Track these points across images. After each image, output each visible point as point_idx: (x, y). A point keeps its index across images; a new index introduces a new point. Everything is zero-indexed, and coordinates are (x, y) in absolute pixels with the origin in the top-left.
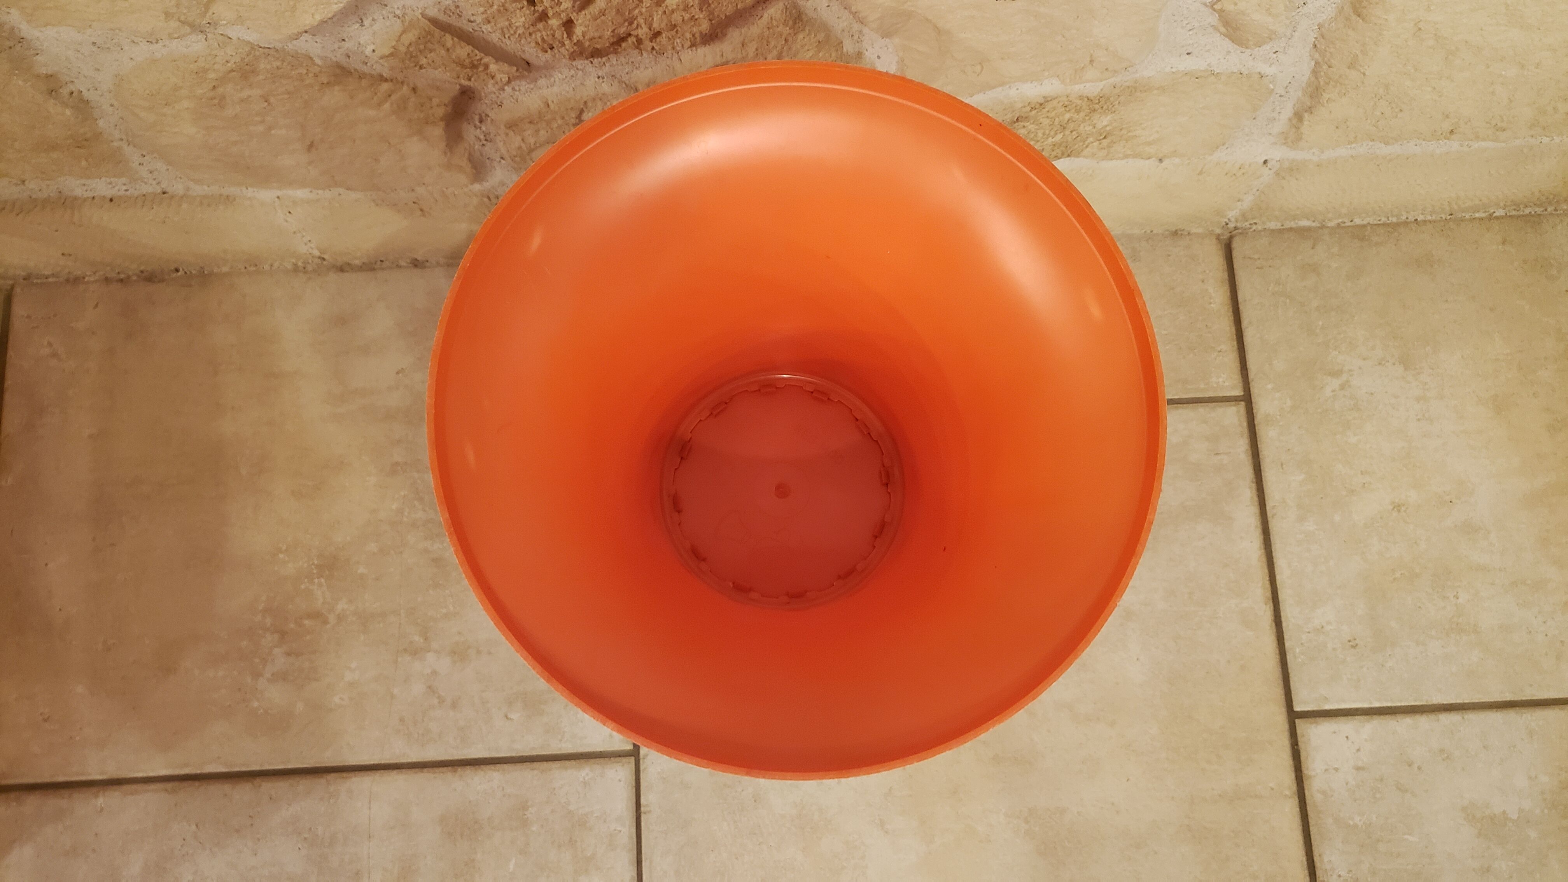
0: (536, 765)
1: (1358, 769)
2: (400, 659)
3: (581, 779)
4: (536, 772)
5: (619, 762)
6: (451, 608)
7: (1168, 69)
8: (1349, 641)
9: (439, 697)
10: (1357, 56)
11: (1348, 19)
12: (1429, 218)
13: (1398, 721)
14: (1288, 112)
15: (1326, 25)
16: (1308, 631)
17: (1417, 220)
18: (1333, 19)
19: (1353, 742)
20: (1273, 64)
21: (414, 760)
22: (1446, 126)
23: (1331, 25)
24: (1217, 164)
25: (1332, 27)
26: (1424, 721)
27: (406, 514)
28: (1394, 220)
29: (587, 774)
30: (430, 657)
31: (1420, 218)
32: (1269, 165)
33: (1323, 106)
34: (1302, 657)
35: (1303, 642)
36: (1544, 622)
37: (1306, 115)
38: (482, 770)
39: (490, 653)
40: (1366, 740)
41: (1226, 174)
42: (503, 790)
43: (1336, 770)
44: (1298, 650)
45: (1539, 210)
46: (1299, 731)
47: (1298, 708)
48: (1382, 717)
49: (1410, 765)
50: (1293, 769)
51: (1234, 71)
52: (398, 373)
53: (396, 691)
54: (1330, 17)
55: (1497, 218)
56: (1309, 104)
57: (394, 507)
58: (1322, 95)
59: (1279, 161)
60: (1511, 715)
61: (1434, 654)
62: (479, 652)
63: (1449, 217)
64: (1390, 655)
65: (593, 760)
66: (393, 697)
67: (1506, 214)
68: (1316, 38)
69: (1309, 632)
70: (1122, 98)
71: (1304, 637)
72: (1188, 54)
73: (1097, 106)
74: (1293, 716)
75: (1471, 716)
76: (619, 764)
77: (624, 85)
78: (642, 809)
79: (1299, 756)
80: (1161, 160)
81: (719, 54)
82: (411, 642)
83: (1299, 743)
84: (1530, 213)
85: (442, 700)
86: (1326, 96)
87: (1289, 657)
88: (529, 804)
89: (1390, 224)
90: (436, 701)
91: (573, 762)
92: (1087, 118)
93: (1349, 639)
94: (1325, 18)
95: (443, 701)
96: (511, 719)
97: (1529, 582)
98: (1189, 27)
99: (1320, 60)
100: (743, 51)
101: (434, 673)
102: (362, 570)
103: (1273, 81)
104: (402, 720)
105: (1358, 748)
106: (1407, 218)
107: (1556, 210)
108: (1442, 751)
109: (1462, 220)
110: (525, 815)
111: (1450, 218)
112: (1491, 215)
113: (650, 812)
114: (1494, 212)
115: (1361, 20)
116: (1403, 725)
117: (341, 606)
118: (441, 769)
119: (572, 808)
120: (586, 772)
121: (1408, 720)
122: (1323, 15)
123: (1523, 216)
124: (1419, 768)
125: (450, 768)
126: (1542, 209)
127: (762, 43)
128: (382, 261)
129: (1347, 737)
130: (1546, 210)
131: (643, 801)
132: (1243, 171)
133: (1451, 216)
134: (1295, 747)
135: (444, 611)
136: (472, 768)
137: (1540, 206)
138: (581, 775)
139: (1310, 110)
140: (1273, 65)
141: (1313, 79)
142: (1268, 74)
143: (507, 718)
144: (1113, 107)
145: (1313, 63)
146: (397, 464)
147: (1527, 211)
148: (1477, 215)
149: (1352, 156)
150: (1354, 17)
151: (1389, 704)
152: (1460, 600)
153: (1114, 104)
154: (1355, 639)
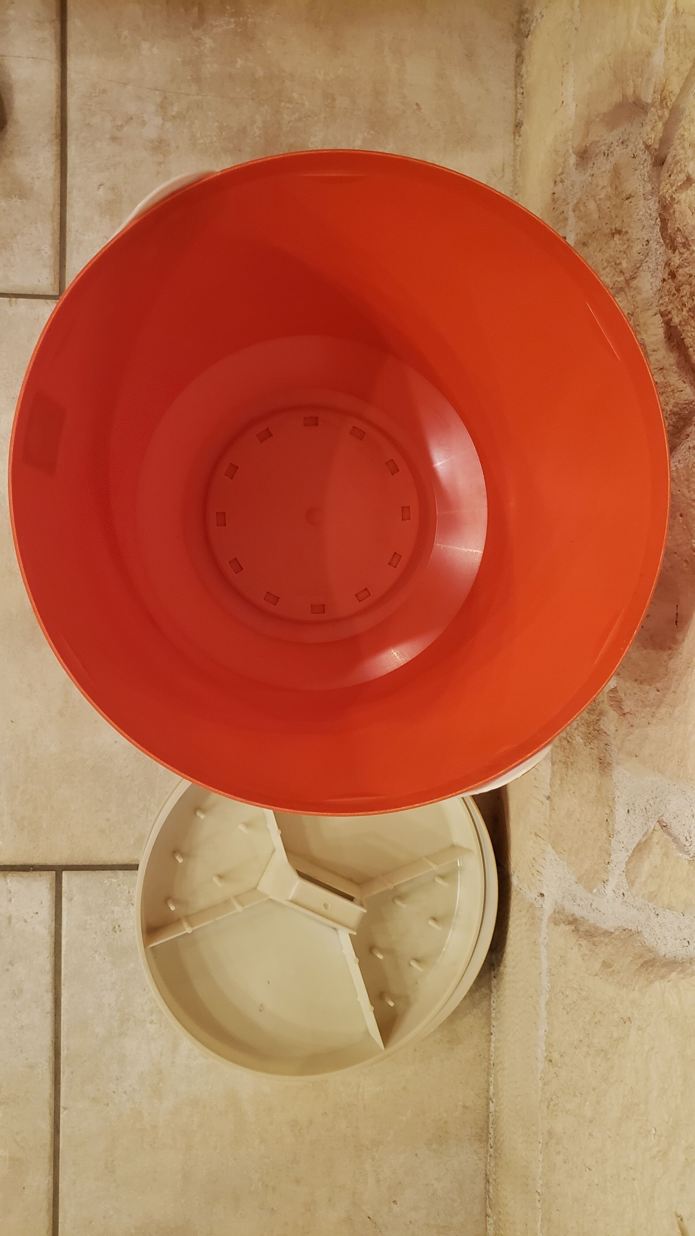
0: (58, 208)
1: (10, 918)
2: (157, 92)
3: (43, 248)
4: (51, 208)
5: (55, 282)
6: (201, 141)
7: (618, 793)
8: (119, 926)
9: (122, 126)
10: (611, 967)
11: (641, 956)
12: (493, 1045)
13: (48, 957)
14: (579, 912)
15: (639, 938)
16: (131, 891)
17: (492, 1034)
18: (644, 944)
19: (32, 917)
20: (615, 892)
21: (69, 101)
22: (555, 1056)
23: (639, 942)
24: (543, 850)
25: (637, 943)
26: (47, 979)
27: (288, 105)
28: (493, 1015)
29: (46, 253)
30: (158, 121)
31: (493, 1038)
32: (539, 898)
33: (577, 940)
34: (108, 884)
35: (122, 886)
36: (125, 1092)
37: (573, 927)
38: (56, 161)
39: (158, 173)
40: (34, 928)
41: (534, 859)
42: (38, 178)
43: (10, 900)
44: (114, 880)
45: (491, 1142)
46: (44, 873)
47: (65, 875)
48: (53, 945)
49: (10, 963)
50: (13, 864)
51: (611, 857)
52: (417, 104)
53: (129, 88)
54: (646, 940)
55: (488, 1104)
56: (581, 929)
57: (295, 95)
58: (585, 939)
59: (542, 907)
60: (48, 1053)
61: (104, 996)
62: (160, 163)
63: (492, 1063)
64: (105, 959)
65: (58, 258)
66: (125, 84)
67: (491, 1113)
68: (631, 931)
69: (129, 892)
70: (596, 751)
71: (126, 887)
72: (628, 811)
73: (592, 728)
74: (58, 870)
75: (48, 1021)
76: (53, 281)
77: (638, 265)
78: (14, 299)
79: (24, 871)
80: (548, 798)
81: (655, 348)
82: (172, 104)
83: (34, 872)
84: (490, 1134)
85: (120, 128)
86: (584, 943)
87: (109, 873)
88: (25, 201)
89: (490, 1011)
90: (119, 123)
91: (58, 241)
92: (583, 721)
93: (121, 926)
94: (646, 937)
95: (118, 130)
96: (99, 188)
97: (161, 1085)
98: (648, 807)
99: (613, 936)
100: (656, 370)
101: (144, 123)
102: (240, 62)
103: (599, 893)
104: (104, 91)
105: (27, 921)
106: (493, 1027)
107: (490, 1156)
108: (21, 991)
109: (488, 1074)
110: (15, 196)
111: (490, 1064)
112: (491, 1099)
113: (11, 305)
114: (493, 1102)
115: (637, 968)
116: (45, 961)
117: (209, 42)
118: (59, 124)
119: (18, 237)
120: (48, 251)
121: (48, 966)
122: (648, 935)
123: (488, 1127)
124: (7, 970)
125: (59, 132)
126: (492, 1144)
127: (662, 388)
128: (523, 94)
129: (37, 913)
130: (491, 1147)
131: (21, 300)
132: (535, 873)
133: (492, 1064)
134: (31, 868)
135: (198, 135)
136: (58, 152)
137: (495, 1143)
138: (46, 247)
139: (576, 930)
140: (613, 893)
141: (601, 932)
142: (607, 888)
143: (100, 185)
144: (589, 743)
145: (612, 930)
146: (334, 99)
147: (491, 1131)
148: (492, 1087)
149: (540, 973)
150: (641, 961)
151: (63, 953)
152: (148, 1025)
153: (592, 744)
154: (120, 931)
